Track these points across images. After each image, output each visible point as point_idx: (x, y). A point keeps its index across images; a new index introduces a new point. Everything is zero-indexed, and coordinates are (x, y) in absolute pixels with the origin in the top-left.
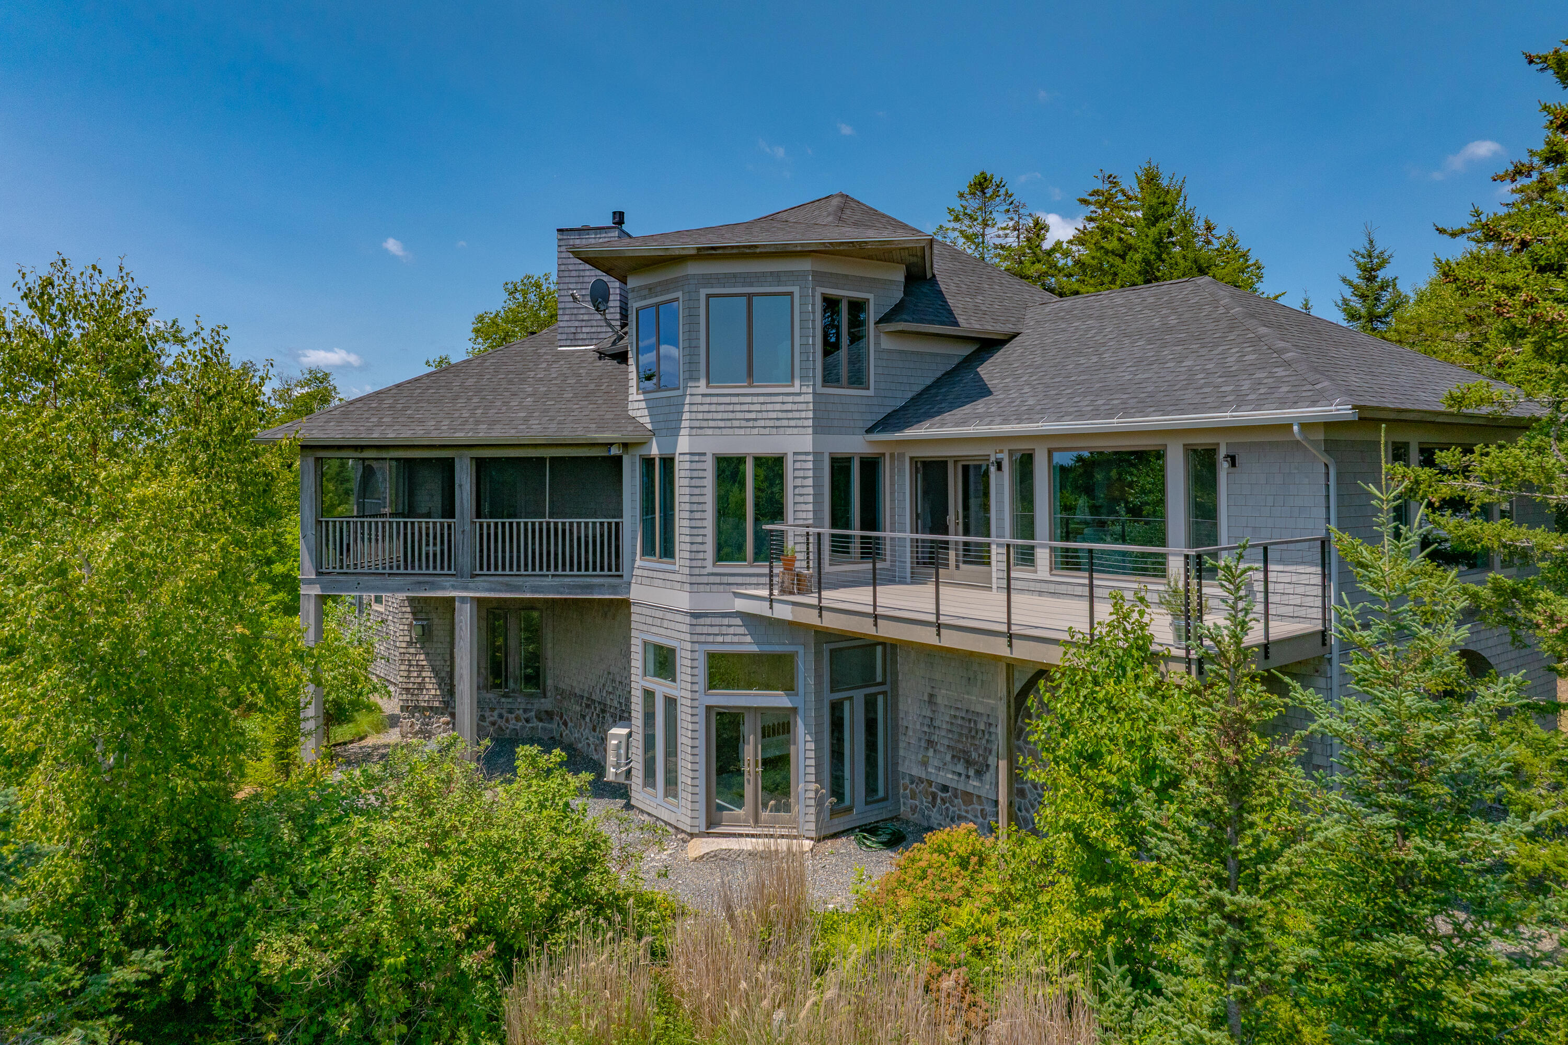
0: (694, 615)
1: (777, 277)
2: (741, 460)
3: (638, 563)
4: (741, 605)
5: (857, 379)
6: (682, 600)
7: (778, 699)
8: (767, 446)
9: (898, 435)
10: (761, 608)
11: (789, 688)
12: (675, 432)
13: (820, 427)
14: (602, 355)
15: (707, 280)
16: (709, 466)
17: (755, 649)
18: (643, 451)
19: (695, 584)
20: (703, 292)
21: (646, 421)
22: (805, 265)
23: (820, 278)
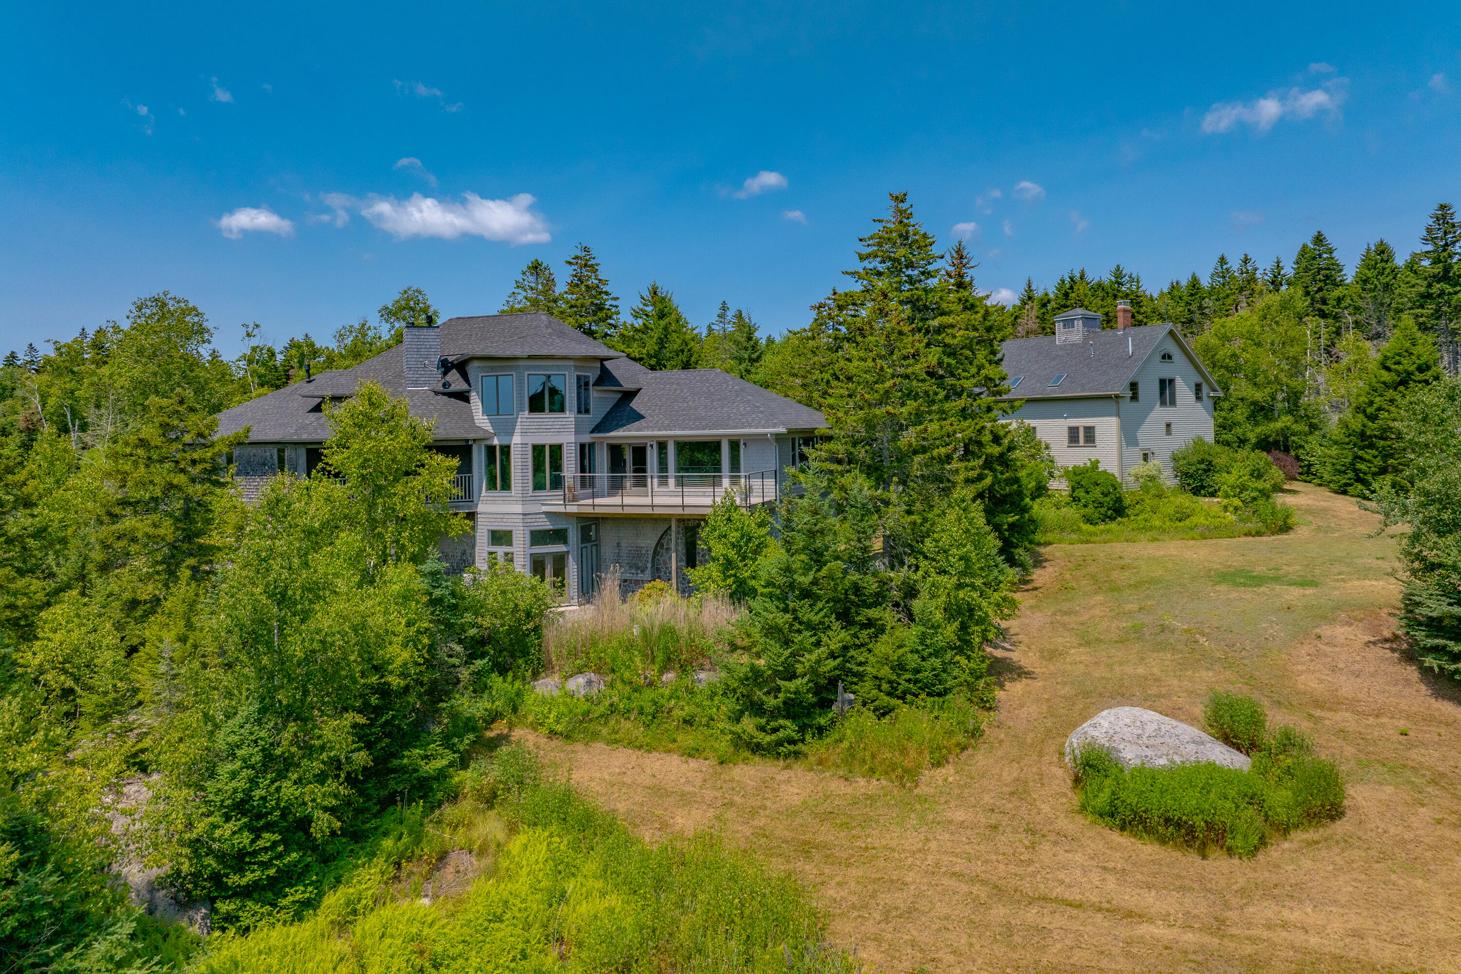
0: (524, 515)
1: (559, 367)
2: (544, 446)
3: (484, 493)
4: (545, 509)
5: (587, 411)
6: (518, 508)
7: (560, 548)
8: (555, 440)
9: (608, 435)
10: (561, 509)
11: (565, 542)
12: (511, 434)
13: (577, 432)
14: (437, 393)
15: (528, 368)
16: (530, 449)
17: (551, 527)
18: (488, 443)
19: (524, 501)
20: (526, 373)
21: (490, 429)
22: (571, 363)
23: (577, 368)
